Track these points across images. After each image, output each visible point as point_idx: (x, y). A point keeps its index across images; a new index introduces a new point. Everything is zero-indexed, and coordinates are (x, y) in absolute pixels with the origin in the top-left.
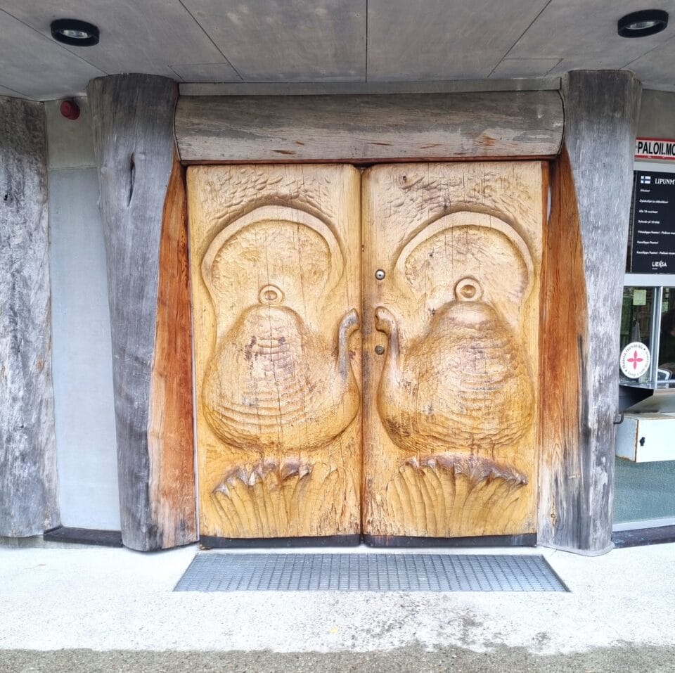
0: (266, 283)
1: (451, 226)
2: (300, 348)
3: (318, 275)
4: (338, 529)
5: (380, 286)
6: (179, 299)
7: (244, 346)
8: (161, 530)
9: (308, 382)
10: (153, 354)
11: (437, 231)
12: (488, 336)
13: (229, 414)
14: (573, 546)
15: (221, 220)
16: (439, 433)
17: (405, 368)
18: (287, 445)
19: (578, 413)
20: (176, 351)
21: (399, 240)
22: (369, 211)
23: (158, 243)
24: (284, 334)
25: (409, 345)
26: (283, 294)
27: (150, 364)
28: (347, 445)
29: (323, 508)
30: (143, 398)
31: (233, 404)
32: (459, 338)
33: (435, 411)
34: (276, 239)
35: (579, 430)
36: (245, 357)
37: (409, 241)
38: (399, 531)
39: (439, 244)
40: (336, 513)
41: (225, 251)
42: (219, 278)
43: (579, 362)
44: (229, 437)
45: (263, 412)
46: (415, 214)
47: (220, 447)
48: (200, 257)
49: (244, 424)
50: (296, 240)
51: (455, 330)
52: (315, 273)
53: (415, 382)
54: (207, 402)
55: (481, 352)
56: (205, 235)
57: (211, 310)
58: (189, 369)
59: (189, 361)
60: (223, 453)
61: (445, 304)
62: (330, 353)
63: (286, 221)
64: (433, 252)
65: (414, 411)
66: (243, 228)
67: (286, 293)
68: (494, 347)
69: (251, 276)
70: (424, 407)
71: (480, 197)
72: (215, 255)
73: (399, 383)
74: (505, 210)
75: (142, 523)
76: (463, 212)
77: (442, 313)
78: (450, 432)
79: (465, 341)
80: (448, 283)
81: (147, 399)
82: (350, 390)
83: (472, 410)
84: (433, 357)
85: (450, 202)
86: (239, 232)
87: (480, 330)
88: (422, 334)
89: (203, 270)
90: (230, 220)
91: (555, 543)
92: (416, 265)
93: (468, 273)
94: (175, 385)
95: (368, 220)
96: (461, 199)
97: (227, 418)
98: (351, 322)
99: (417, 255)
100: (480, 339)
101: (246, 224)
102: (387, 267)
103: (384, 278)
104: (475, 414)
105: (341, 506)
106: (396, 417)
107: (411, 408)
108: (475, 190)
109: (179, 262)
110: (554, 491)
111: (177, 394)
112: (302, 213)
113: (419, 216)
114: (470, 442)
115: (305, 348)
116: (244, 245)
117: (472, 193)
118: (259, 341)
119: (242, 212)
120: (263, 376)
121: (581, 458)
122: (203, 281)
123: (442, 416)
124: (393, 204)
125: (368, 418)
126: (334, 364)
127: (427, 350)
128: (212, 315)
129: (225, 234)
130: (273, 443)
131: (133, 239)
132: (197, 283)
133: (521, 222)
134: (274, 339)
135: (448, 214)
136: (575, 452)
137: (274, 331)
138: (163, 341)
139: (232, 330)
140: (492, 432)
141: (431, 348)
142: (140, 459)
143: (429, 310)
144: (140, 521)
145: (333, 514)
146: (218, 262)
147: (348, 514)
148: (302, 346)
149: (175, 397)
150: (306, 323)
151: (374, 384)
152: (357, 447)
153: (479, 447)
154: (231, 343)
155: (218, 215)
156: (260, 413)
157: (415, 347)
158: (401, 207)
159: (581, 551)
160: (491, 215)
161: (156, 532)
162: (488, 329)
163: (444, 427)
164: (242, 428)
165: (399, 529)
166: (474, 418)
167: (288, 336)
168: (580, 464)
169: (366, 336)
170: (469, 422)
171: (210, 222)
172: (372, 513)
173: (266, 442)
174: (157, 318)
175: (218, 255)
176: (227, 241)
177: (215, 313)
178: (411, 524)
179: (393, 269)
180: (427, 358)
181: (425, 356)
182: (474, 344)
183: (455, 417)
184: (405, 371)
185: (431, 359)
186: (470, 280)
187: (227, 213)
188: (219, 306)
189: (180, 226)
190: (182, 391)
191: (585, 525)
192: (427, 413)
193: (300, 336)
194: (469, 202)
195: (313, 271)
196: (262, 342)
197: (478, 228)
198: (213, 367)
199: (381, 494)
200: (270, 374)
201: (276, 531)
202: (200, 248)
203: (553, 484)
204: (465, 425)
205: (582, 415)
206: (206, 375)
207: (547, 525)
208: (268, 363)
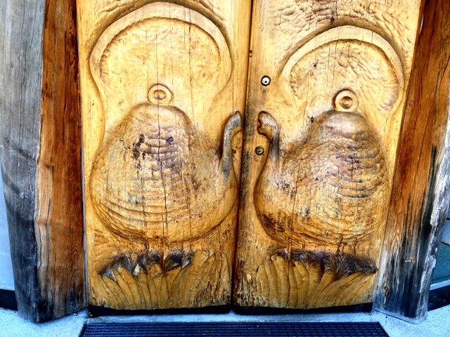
0: (156, 82)
1: (337, 39)
2: (187, 149)
3: (206, 77)
4: (212, 302)
5: (264, 92)
6: (66, 91)
7: (131, 144)
8: (51, 304)
9: (194, 181)
10: (38, 147)
11: (323, 43)
12: (363, 146)
13: (116, 209)
14: (401, 314)
15: (111, 13)
16: (312, 233)
17: (283, 170)
18: (171, 238)
19: (421, 211)
20: (64, 142)
21: (286, 48)
22: (260, 17)
23: (41, 32)
24: (173, 134)
25: (288, 148)
26: (172, 94)
27: (35, 156)
28: (224, 231)
29: (200, 286)
30: (29, 189)
31: (119, 200)
32: (338, 147)
33: (312, 214)
34: (167, 38)
35: (420, 225)
36: (132, 155)
37: (297, 50)
38: (264, 304)
39: (324, 55)
40: (211, 289)
41: (113, 46)
42: (107, 74)
43: (430, 170)
44: (116, 228)
45: (149, 210)
46: (304, 24)
47: (107, 234)
48: (88, 50)
49: (129, 220)
50: (187, 40)
51: (333, 139)
52: (204, 75)
53: (293, 185)
54: (94, 193)
55: (358, 162)
56: (94, 28)
57: (100, 105)
58: (78, 159)
59: (78, 150)
60: (110, 239)
61: (323, 113)
62: (214, 151)
63: (178, 20)
64: (317, 63)
65: (291, 211)
66: (133, 24)
67: (175, 93)
68: (369, 157)
69: (140, 74)
70: (301, 208)
71: (365, 12)
72: (103, 49)
73: (278, 184)
74: (385, 27)
75: (32, 300)
76: (349, 26)
77: (321, 121)
78: (323, 233)
79: (343, 151)
80: (328, 93)
81: (34, 190)
82: (231, 186)
83: (346, 216)
84: (312, 164)
85: (337, 15)
86: (129, 28)
87: (356, 140)
88: (300, 140)
89: (91, 65)
90: (120, 14)
91: (385, 309)
92: (301, 74)
93: (347, 85)
94: (63, 176)
95: (258, 26)
96: (347, 13)
97: (113, 212)
98: (236, 124)
99: (302, 65)
100: (356, 148)
101: (137, 20)
102: (273, 73)
103: (269, 84)
104: (348, 218)
105: (215, 283)
106: (272, 214)
107: (289, 208)
108: (361, 5)
109: (67, 53)
110: (390, 270)
111: (65, 183)
112: (194, 13)
113: (307, 27)
114: (338, 241)
115: (192, 148)
116: (134, 41)
117: (358, 8)
118: (146, 140)
119: (133, 6)
120: (150, 176)
121: (419, 248)
122: (91, 75)
123: (318, 219)
124: (284, 11)
125: (244, 210)
126: (218, 162)
127: (306, 155)
128: (100, 109)
129: (115, 29)
130: (157, 237)
131: (13, 25)
132: (85, 76)
133: (398, 40)
134: (162, 139)
135: (335, 27)
136: (414, 242)
137: (162, 130)
138: (49, 133)
139: (120, 126)
140: (359, 233)
141: (310, 154)
142: (28, 245)
143: (308, 117)
144: (30, 299)
145: (209, 290)
146: (106, 57)
147: (221, 289)
148: (189, 146)
149: (63, 186)
150: (193, 123)
151: (252, 181)
152: (232, 232)
153: (346, 244)
154: (118, 139)
155: (107, 8)
156: (146, 210)
157: (293, 152)
158: (291, 16)
159: (407, 319)
160: (373, 31)
161: (46, 307)
162: (363, 139)
163: (318, 228)
164: (128, 223)
165: (264, 302)
166: (347, 222)
167: (176, 136)
168: (416, 252)
169: (248, 138)
170: (342, 225)
171: (99, 14)
172: (242, 289)
173: (151, 237)
174: (41, 111)
175: (107, 50)
176: (116, 36)
177: (103, 108)
178: (275, 299)
179: (279, 76)
180: (306, 163)
181: (304, 161)
182: (351, 153)
183: (329, 221)
184: (284, 173)
185: (310, 165)
186: (349, 92)
187: (117, 6)
188: (107, 102)
189: (67, 17)
190: (71, 179)
191: (414, 299)
192: (303, 215)
193: (188, 136)
194: (354, 17)
195: (202, 73)
196: (151, 141)
197: (360, 42)
198: (101, 161)
199: (251, 274)
200: (157, 174)
201: (157, 304)
202: (88, 41)
203: (390, 263)
204: (338, 228)
205: (425, 214)
206: (94, 168)
207: (380, 295)
208: (155, 163)
